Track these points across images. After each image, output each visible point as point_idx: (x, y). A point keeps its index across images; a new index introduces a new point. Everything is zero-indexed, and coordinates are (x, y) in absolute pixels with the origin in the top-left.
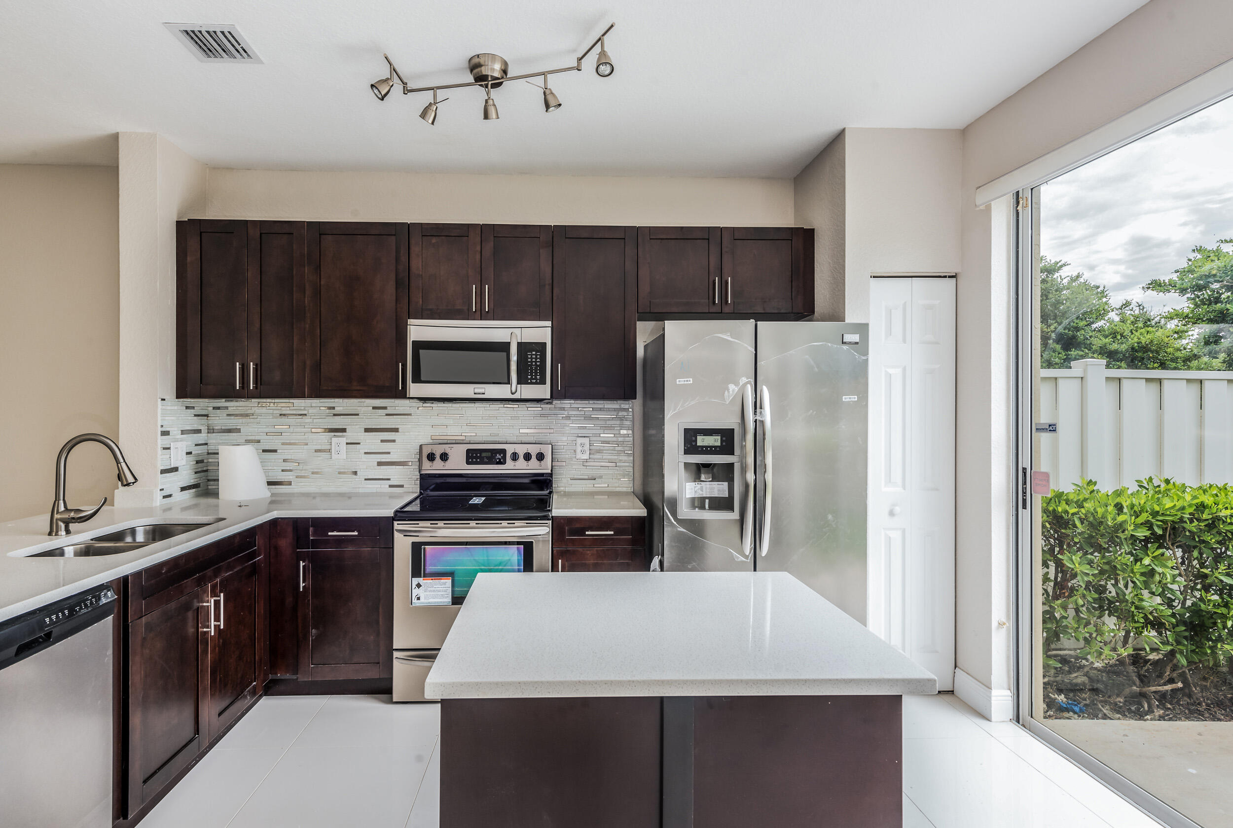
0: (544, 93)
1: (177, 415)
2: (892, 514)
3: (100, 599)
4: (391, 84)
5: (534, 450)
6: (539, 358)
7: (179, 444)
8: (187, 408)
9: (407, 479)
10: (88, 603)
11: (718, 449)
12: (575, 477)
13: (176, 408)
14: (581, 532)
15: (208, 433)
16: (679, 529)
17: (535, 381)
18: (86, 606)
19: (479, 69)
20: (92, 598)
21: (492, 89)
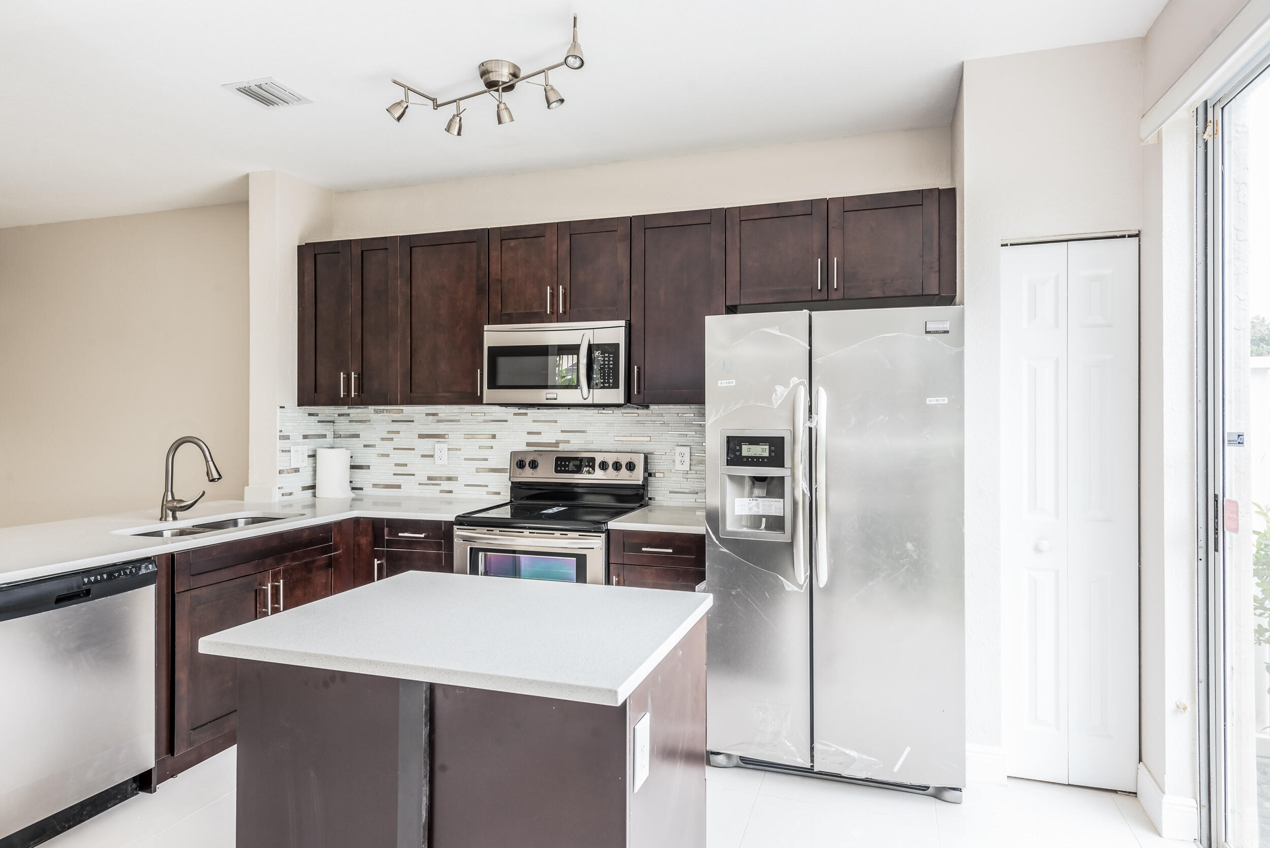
0: (545, 90)
1: (299, 422)
2: (1038, 550)
3: (140, 569)
4: (405, 106)
5: (624, 459)
6: (611, 361)
7: (299, 448)
8: (310, 415)
9: (504, 487)
10: (128, 571)
11: (766, 460)
12: (675, 490)
13: (297, 415)
14: (637, 548)
15: (334, 438)
16: (722, 550)
17: (607, 385)
18: (125, 573)
19: (487, 76)
20: (133, 567)
21: (503, 93)
